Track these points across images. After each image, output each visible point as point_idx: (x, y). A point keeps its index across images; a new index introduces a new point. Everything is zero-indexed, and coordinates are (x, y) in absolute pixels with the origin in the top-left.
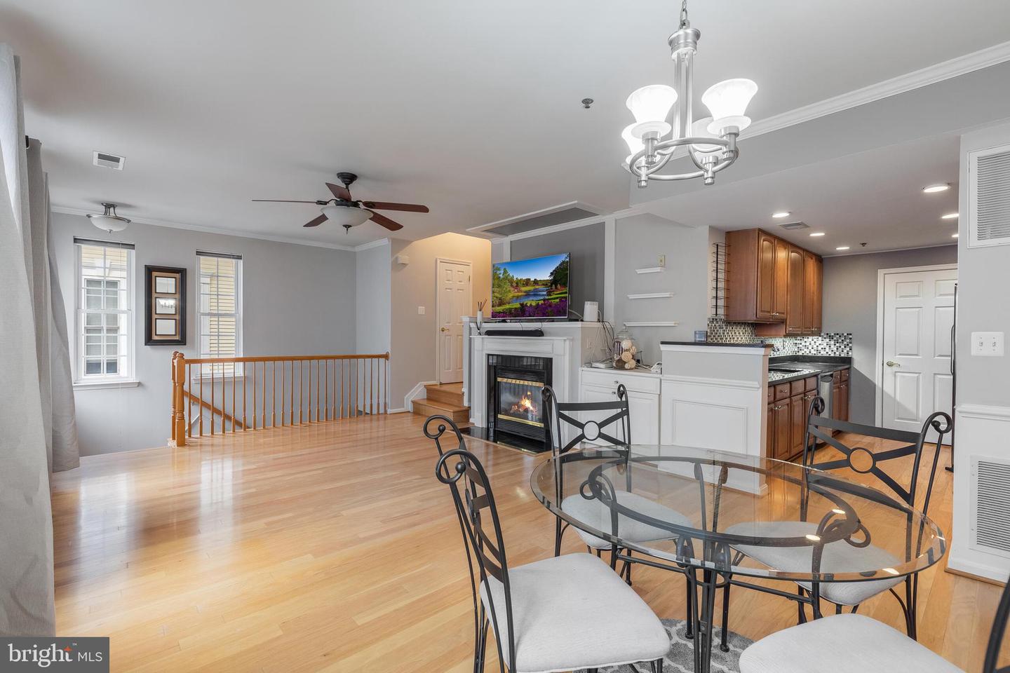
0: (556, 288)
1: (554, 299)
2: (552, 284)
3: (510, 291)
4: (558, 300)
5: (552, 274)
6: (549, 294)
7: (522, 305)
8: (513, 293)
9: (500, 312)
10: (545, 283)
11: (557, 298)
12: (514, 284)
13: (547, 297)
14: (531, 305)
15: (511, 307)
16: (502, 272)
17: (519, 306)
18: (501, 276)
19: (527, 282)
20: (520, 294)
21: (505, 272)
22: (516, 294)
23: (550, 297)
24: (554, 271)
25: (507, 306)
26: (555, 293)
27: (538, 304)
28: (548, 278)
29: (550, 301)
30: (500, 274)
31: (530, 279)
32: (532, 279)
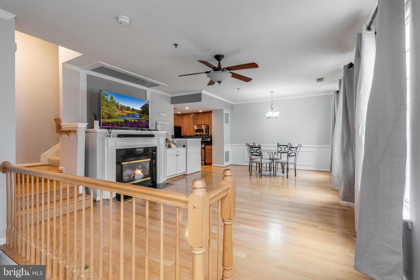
0: (144, 115)
1: (143, 120)
2: (141, 113)
3: (116, 111)
4: (145, 121)
5: (141, 108)
6: (141, 117)
7: (125, 120)
8: (118, 113)
9: (109, 123)
10: (138, 112)
11: (144, 120)
12: (120, 108)
13: (139, 119)
14: (131, 121)
15: (118, 121)
16: (110, 97)
17: (123, 121)
18: (109, 100)
19: (128, 109)
20: (124, 114)
21: (112, 98)
22: (122, 114)
23: (141, 119)
24: (142, 107)
25: (115, 120)
26: (144, 117)
27: (135, 121)
28: (140, 110)
29: (141, 121)
30: (108, 98)
31: (129, 107)
32: (131, 108)
